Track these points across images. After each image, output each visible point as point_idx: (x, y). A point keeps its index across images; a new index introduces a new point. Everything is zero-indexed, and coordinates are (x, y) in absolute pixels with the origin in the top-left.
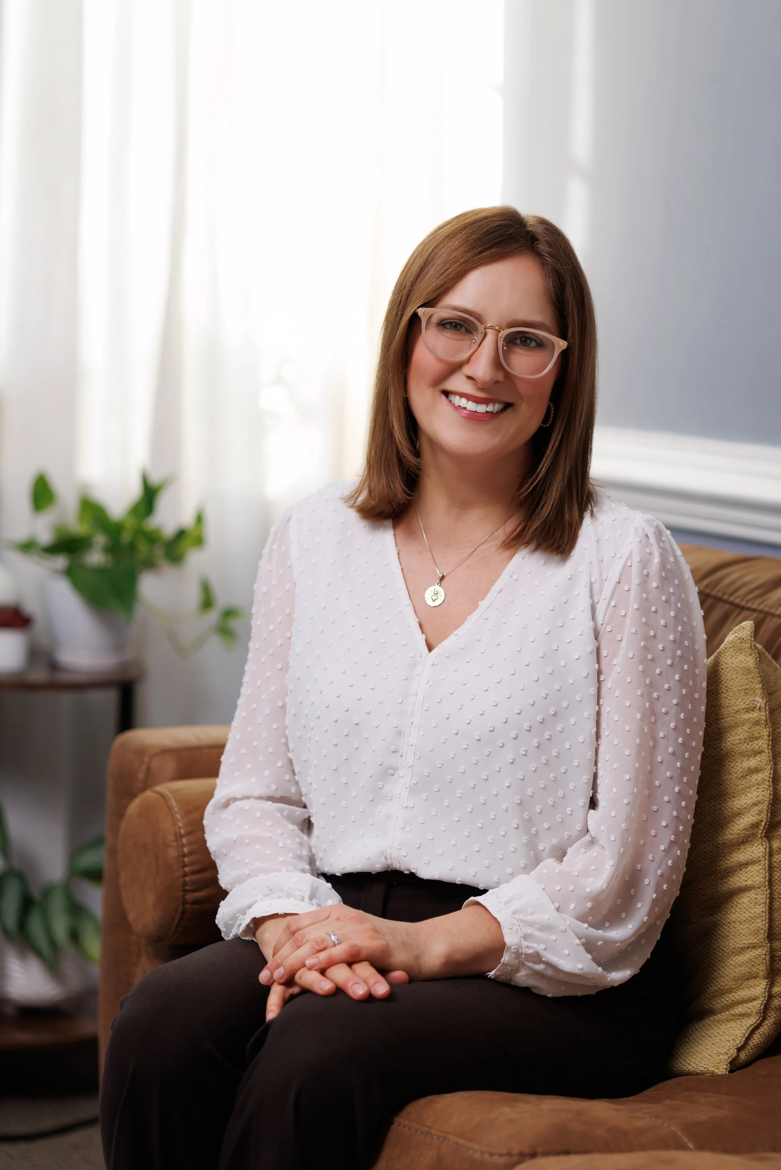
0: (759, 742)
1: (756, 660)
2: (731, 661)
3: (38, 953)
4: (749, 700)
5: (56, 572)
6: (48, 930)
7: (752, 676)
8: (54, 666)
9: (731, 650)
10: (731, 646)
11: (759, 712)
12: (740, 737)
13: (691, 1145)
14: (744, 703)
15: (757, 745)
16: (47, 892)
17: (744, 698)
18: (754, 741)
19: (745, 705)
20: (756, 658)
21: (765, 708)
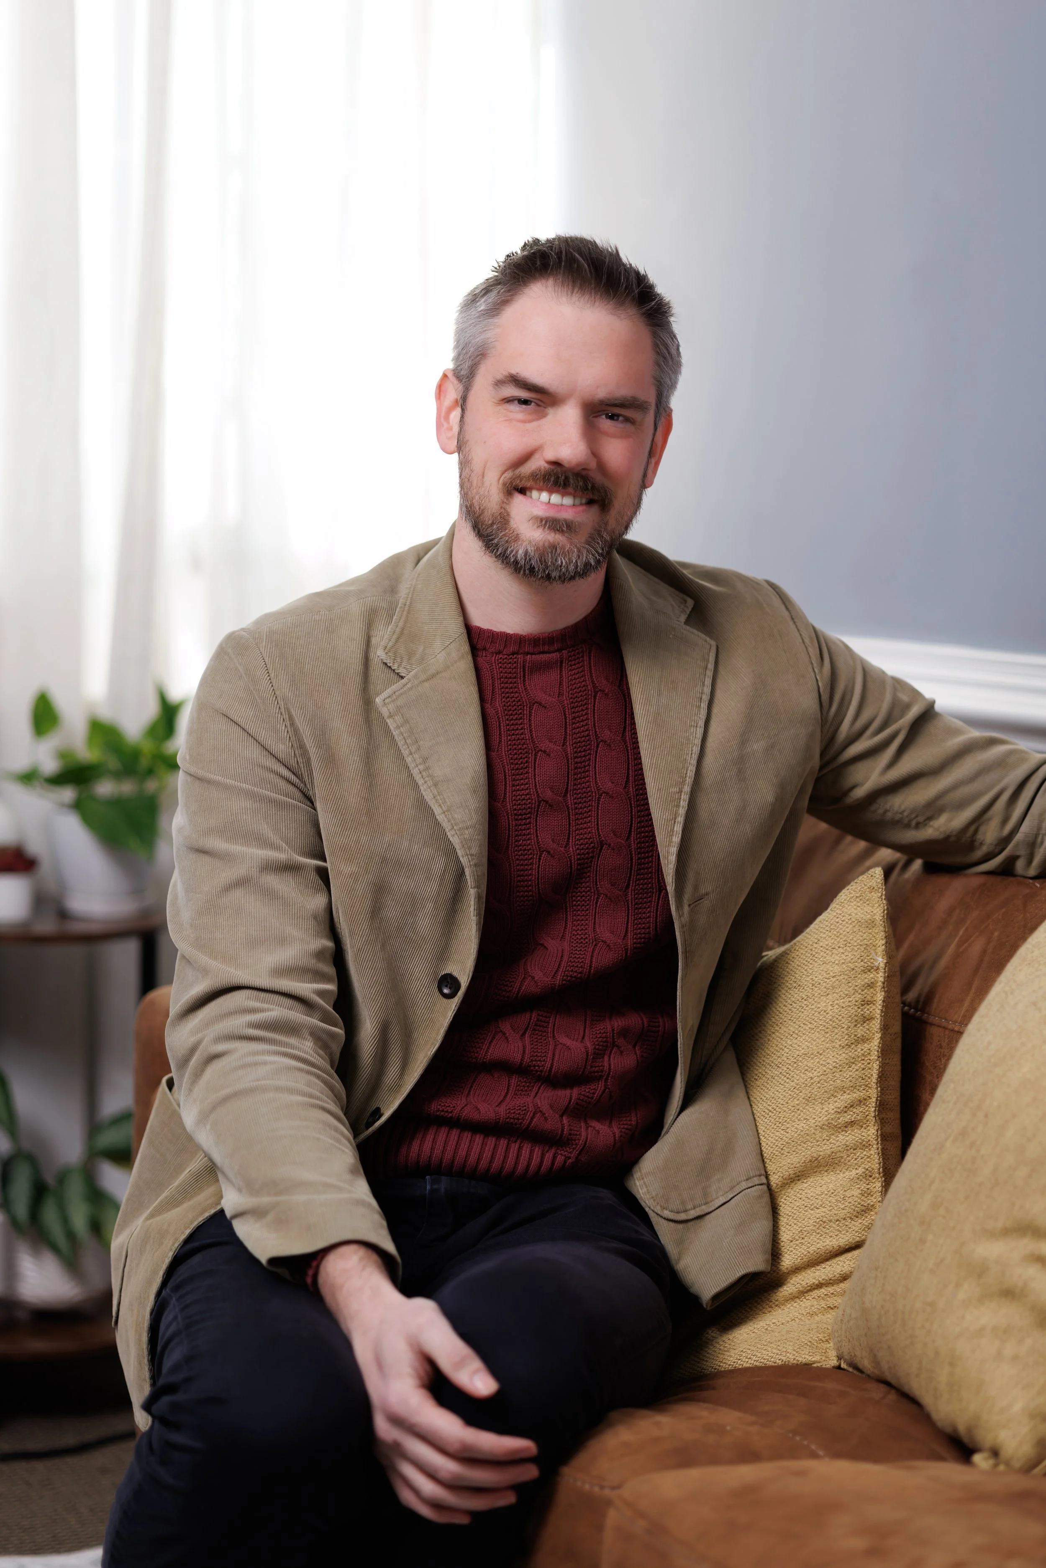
0: (871, 1007)
1: (884, 912)
2: (856, 912)
3: (55, 1248)
4: (868, 958)
5: (63, 805)
6: (65, 1221)
7: (877, 931)
8: (63, 915)
9: (858, 900)
10: (858, 895)
11: (875, 974)
12: (851, 999)
13: (821, 1453)
14: (862, 961)
15: (868, 1010)
16: (63, 1177)
17: (863, 954)
18: (866, 1005)
19: (862, 963)
20: (884, 911)
21: (885, 969)
